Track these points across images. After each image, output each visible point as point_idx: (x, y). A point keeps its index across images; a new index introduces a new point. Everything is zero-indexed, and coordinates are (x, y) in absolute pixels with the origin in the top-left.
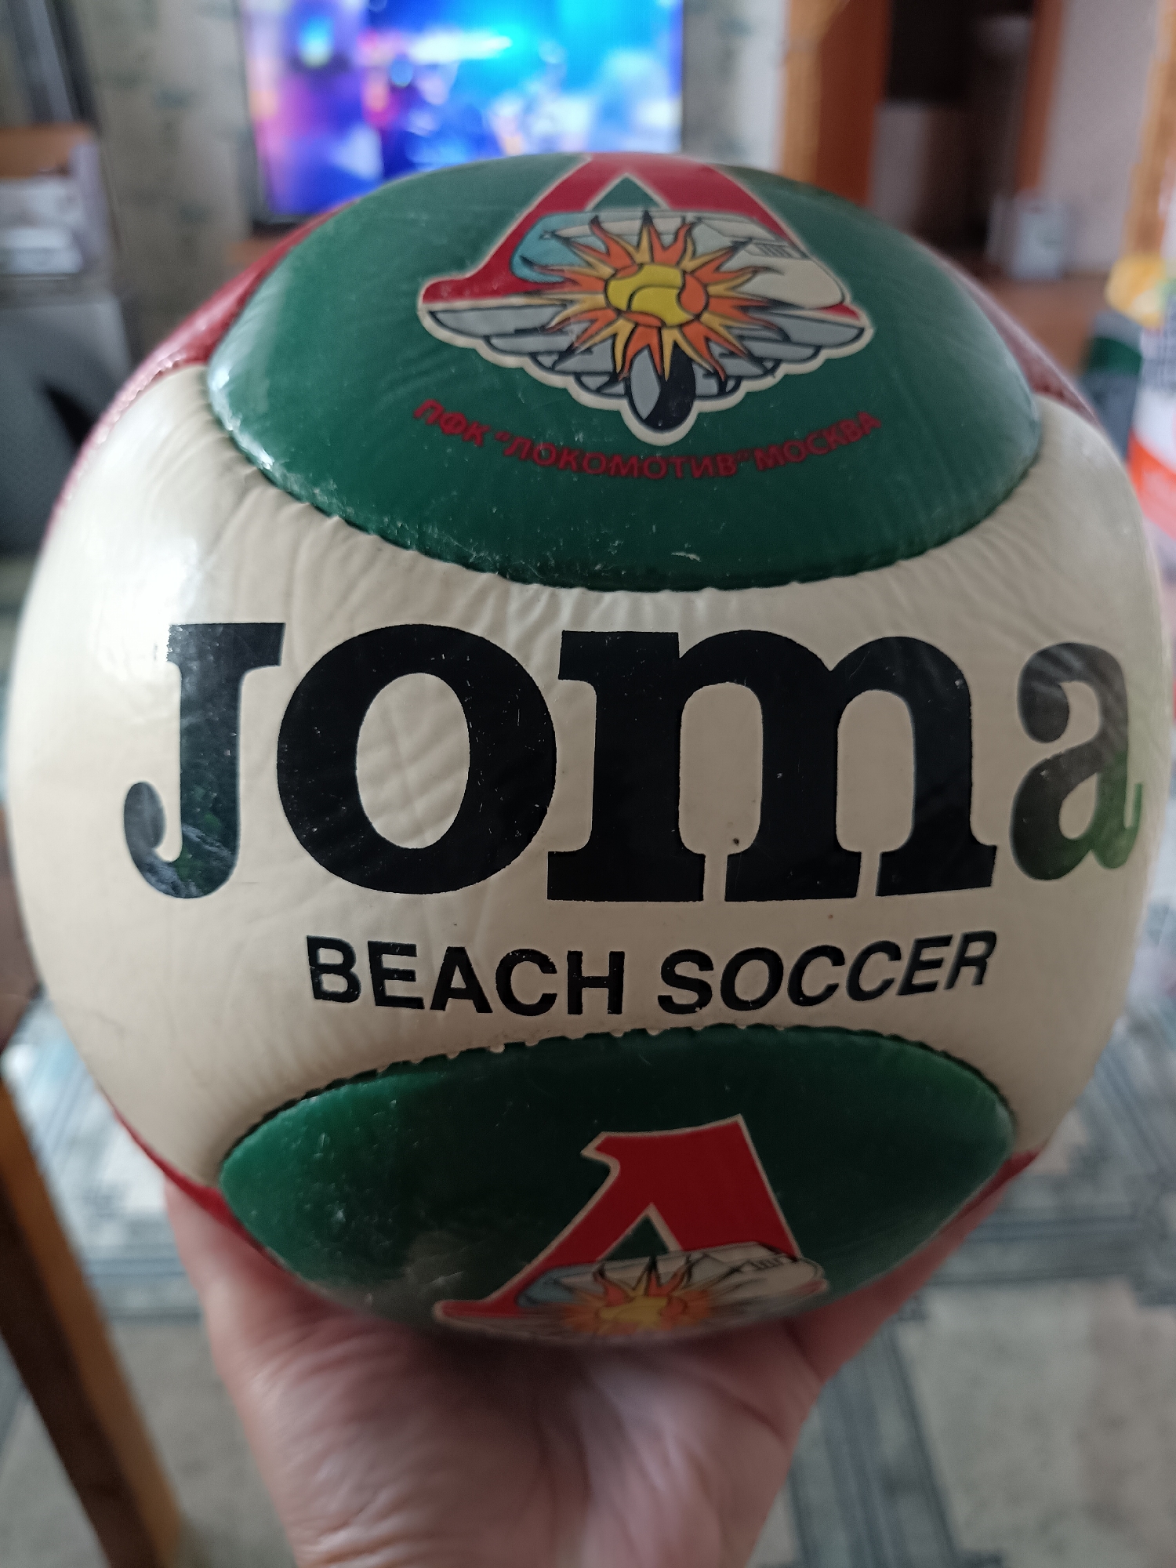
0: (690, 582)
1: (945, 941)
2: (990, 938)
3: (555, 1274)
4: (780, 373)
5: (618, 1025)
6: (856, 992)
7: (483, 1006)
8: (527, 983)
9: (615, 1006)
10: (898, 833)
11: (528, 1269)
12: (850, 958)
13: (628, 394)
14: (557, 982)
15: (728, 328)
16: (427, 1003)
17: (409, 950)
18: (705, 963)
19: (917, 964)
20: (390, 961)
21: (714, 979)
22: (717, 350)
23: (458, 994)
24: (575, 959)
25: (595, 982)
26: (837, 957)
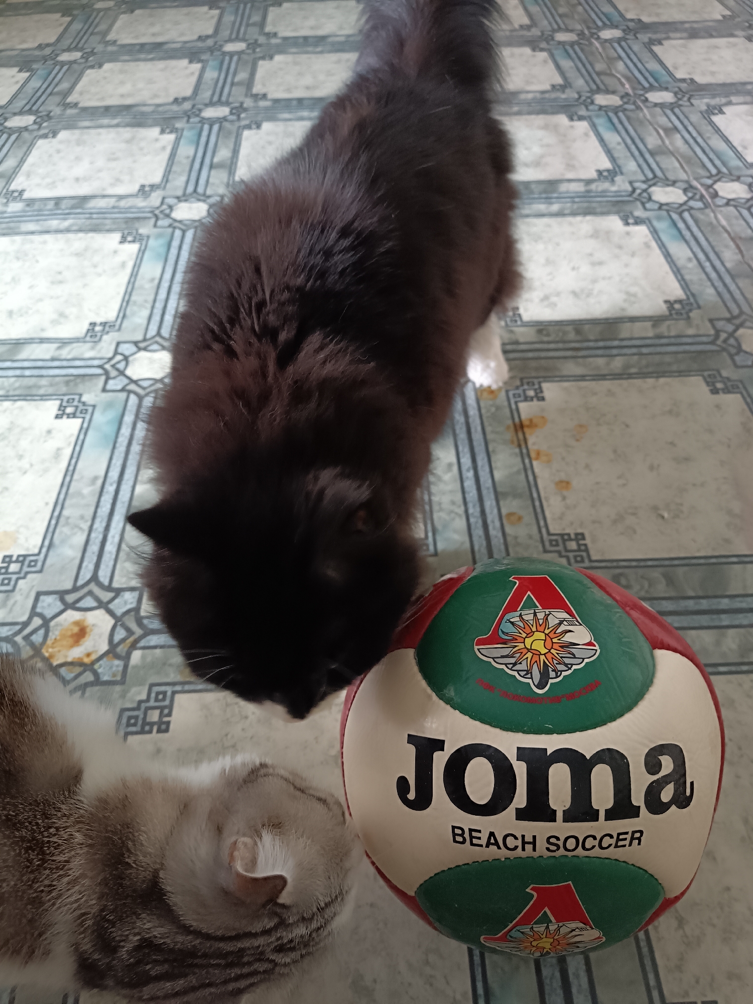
0: (549, 732)
1: (627, 833)
2: (641, 832)
3: (518, 928)
4: (573, 669)
5: (536, 855)
6: (601, 848)
7: (499, 848)
8: (510, 842)
9: (534, 850)
10: (610, 804)
11: (511, 925)
12: (598, 838)
13: (532, 678)
14: (519, 843)
15: (558, 654)
16: (484, 846)
17: (479, 831)
18: (558, 839)
19: (618, 840)
20: (474, 834)
21: (561, 843)
22: (555, 662)
23: (493, 844)
24: (523, 836)
25: (529, 843)
26: (594, 838)
